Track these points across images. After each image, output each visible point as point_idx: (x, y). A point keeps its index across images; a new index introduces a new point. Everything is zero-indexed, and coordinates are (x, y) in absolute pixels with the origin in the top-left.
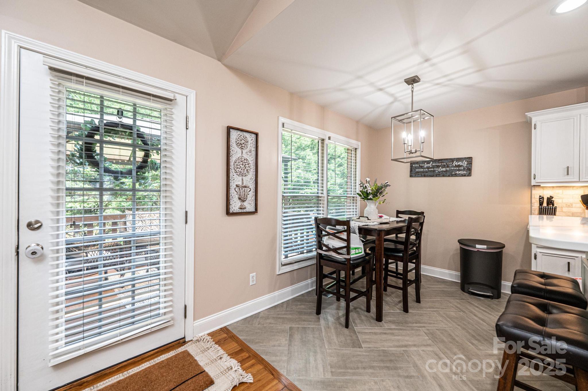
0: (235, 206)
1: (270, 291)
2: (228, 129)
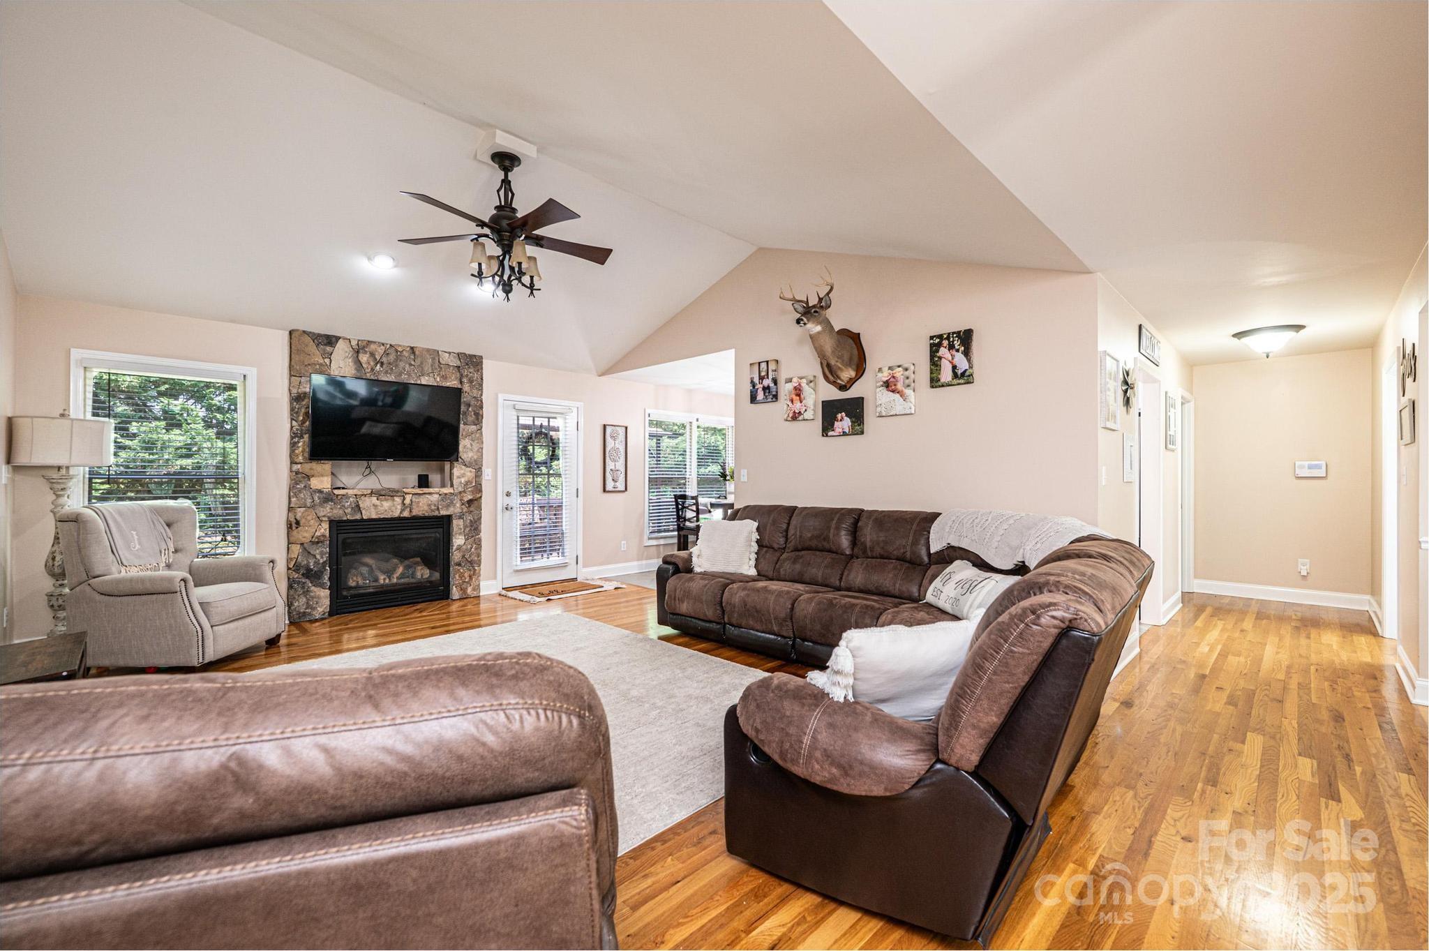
0: (610, 486)
1: (638, 560)
2: (605, 426)
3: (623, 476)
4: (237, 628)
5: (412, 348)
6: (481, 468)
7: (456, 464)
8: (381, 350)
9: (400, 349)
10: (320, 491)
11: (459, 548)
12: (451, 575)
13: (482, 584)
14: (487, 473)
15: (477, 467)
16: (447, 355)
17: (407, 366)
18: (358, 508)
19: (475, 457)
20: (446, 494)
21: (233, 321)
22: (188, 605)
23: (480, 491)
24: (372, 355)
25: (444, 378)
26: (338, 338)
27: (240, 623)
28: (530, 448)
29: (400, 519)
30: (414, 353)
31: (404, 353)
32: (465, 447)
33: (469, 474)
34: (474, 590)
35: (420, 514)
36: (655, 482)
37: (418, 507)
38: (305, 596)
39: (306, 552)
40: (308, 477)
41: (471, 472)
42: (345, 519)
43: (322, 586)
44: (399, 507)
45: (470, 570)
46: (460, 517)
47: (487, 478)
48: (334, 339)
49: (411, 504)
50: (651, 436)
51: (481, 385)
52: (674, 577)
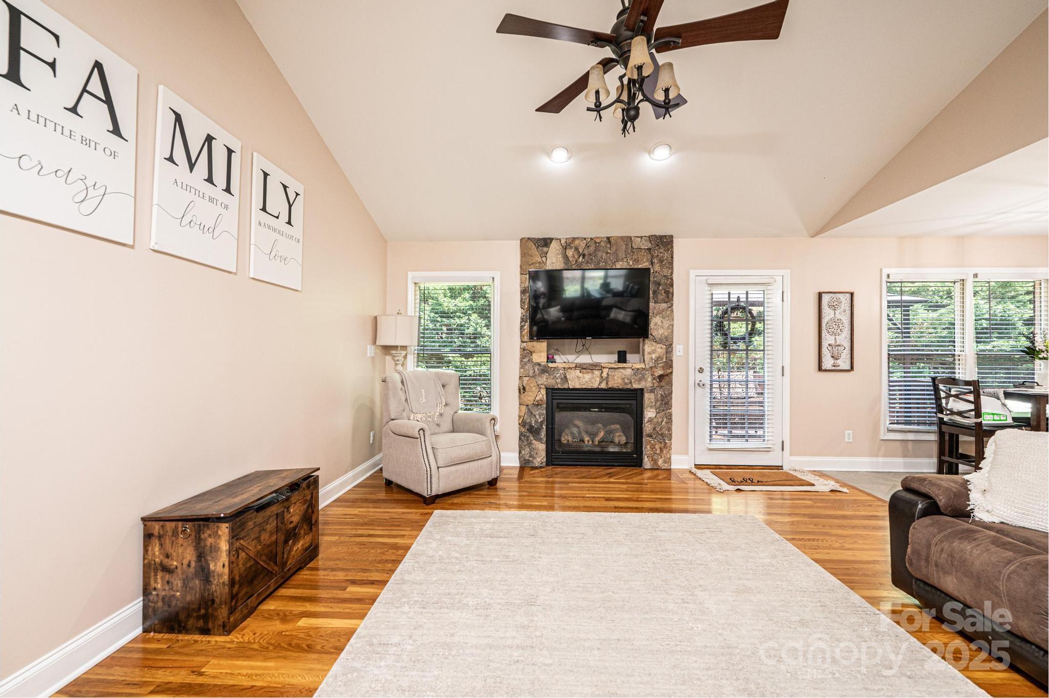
0: (828, 363)
1: (871, 455)
2: (820, 295)
3: (847, 352)
4: (457, 471)
5: (608, 238)
6: (671, 344)
7: (647, 341)
8: (583, 244)
9: (598, 241)
10: (539, 364)
11: (650, 420)
12: (644, 445)
13: (674, 457)
14: (678, 350)
15: (667, 343)
16: (639, 239)
17: (604, 254)
18: (565, 379)
19: (666, 334)
20: (638, 369)
21: (486, 239)
22: (424, 449)
23: (671, 367)
24: (577, 249)
25: (636, 261)
26: (551, 240)
27: (460, 466)
28: (726, 323)
29: (598, 389)
30: (610, 242)
31: (602, 243)
32: (656, 324)
33: (660, 350)
34: (665, 462)
35: (615, 386)
36: (897, 359)
37: (613, 380)
38: (529, 447)
39: (530, 413)
40: (531, 353)
41: (661, 348)
42: (556, 387)
43: (540, 440)
44: (598, 379)
45: (661, 443)
46: (652, 391)
47: (678, 354)
48: (549, 241)
49: (607, 378)
50: (891, 304)
51: (671, 263)
52: (927, 520)
